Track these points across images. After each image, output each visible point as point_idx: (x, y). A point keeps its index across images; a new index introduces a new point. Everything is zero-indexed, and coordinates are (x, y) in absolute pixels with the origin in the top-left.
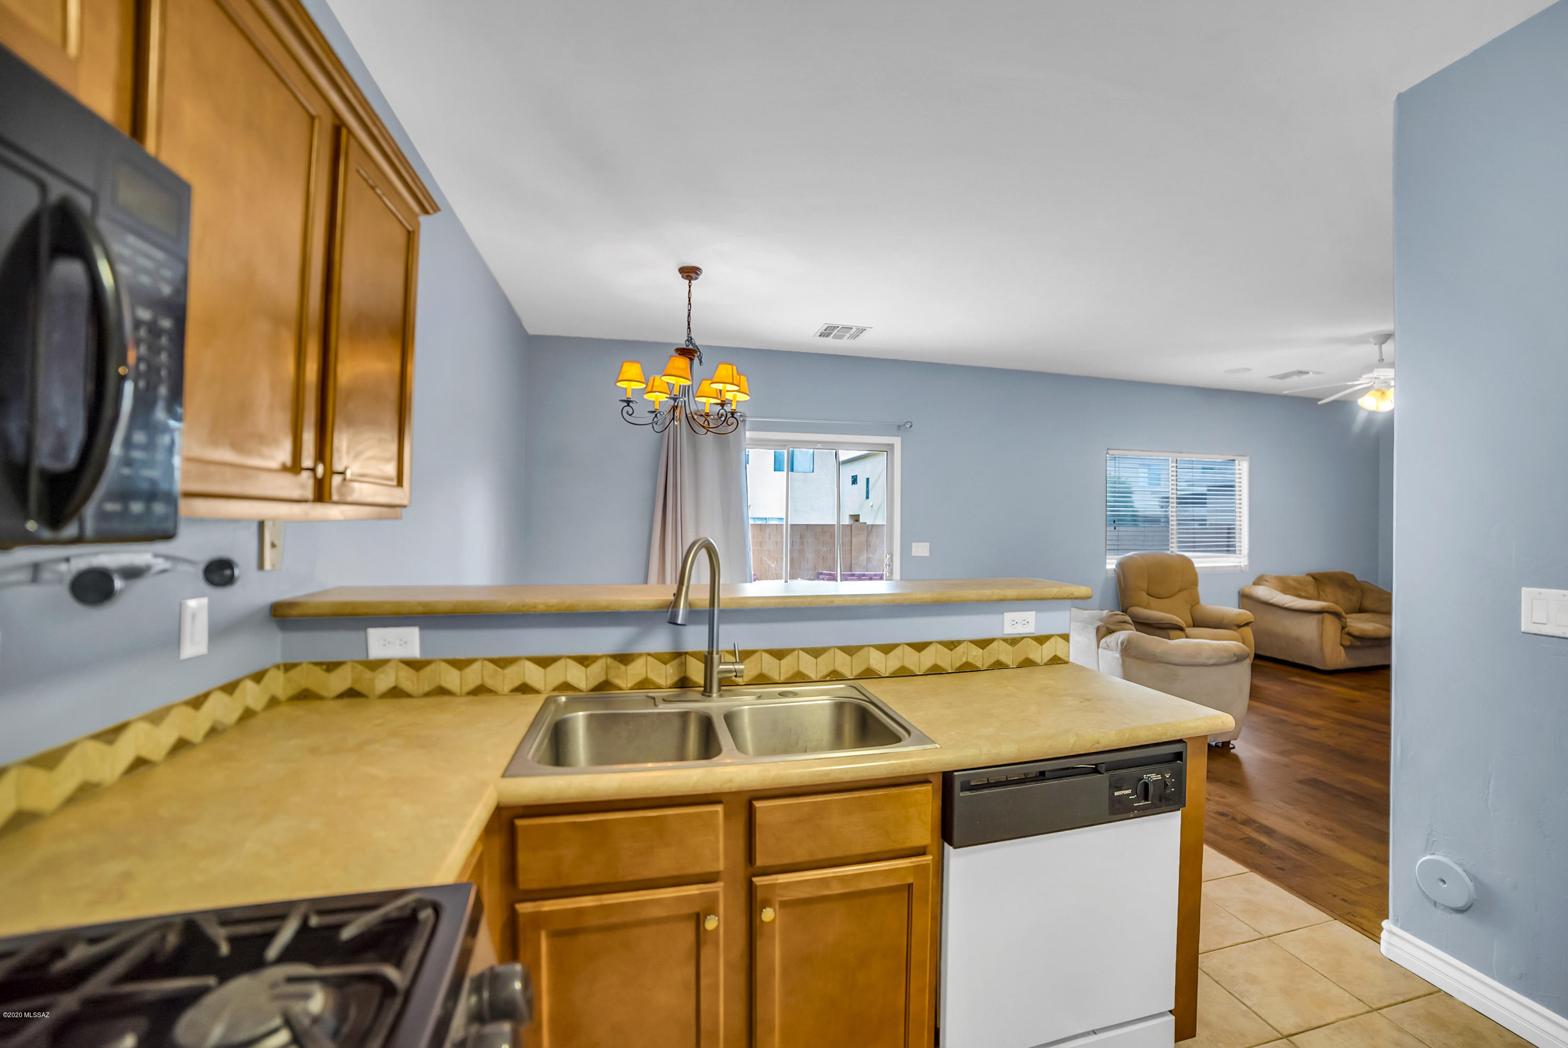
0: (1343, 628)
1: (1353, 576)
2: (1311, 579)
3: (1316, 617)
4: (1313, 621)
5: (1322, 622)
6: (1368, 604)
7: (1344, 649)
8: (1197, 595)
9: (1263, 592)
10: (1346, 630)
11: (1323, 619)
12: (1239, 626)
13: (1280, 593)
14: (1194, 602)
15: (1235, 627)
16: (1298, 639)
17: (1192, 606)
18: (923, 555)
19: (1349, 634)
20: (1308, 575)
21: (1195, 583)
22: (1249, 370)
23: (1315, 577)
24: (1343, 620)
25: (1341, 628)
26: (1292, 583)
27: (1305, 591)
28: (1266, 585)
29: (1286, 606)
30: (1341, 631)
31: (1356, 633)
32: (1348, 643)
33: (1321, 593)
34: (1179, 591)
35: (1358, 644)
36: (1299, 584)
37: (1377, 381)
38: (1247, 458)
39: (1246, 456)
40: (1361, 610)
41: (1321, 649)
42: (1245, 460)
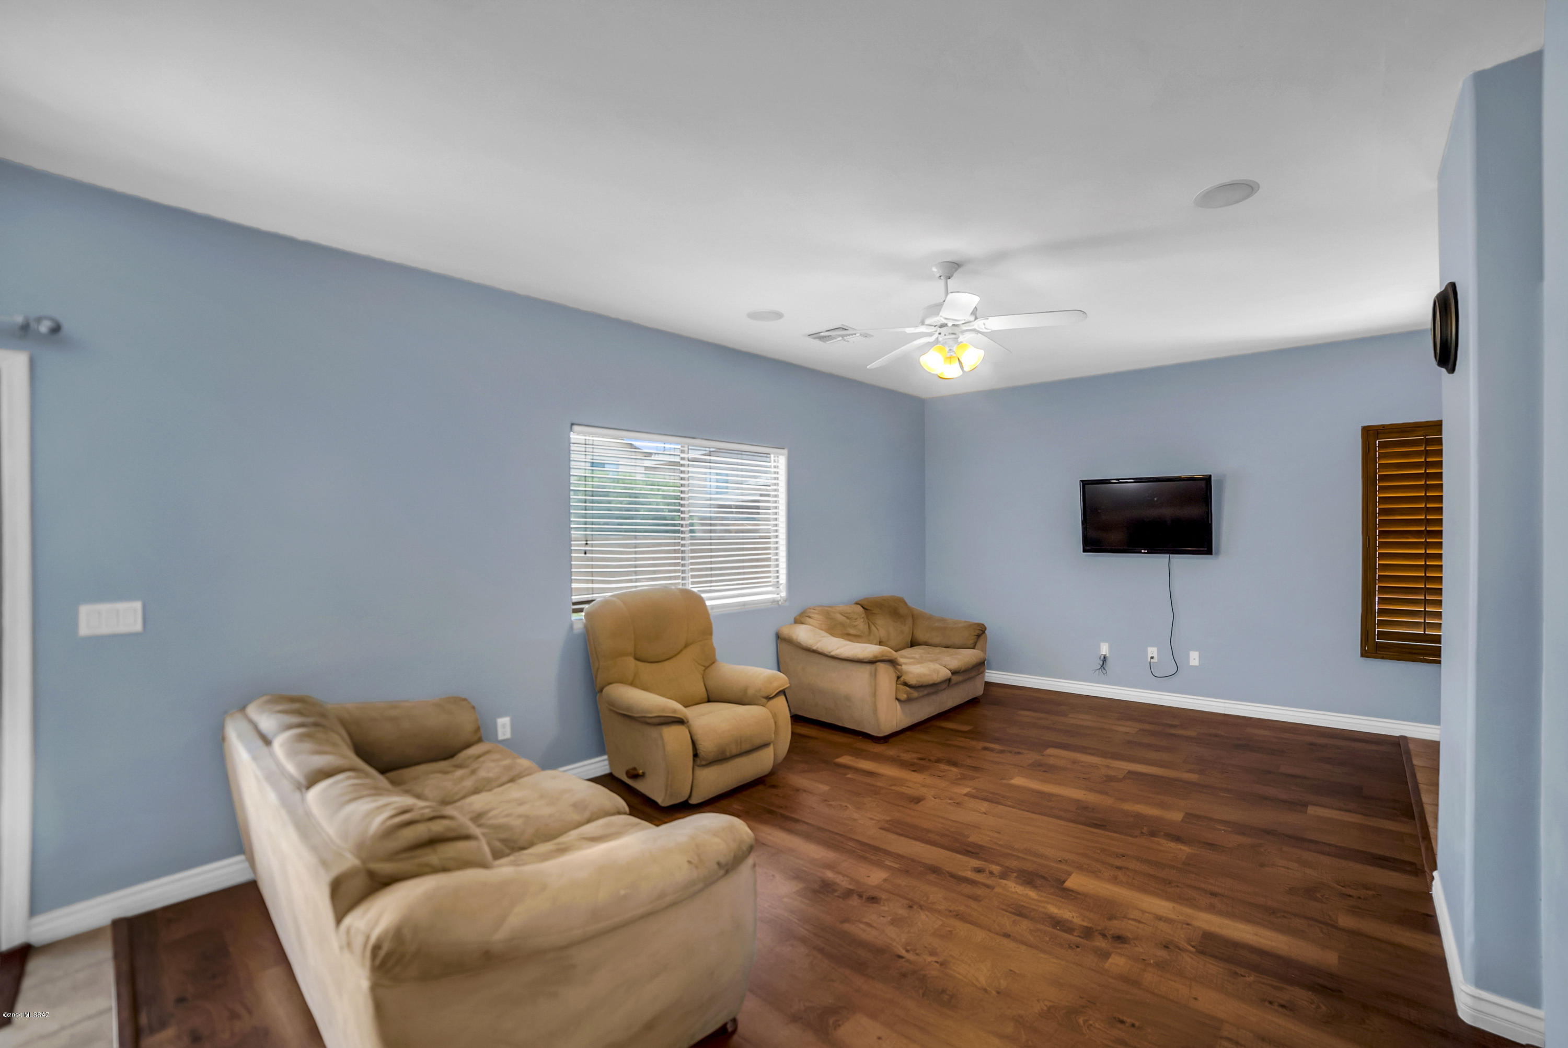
0: (898, 678)
1: (902, 601)
2: (861, 609)
3: (868, 667)
4: (864, 672)
5: (874, 675)
6: (921, 635)
7: (899, 703)
8: (713, 649)
9: (804, 634)
10: (902, 679)
11: (876, 670)
12: (769, 698)
13: (825, 634)
14: (708, 662)
15: (765, 700)
16: (847, 698)
17: (707, 668)
18: (122, 629)
19: (906, 684)
20: (857, 603)
21: (707, 631)
22: (778, 315)
23: (865, 607)
24: (899, 667)
25: (896, 679)
26: (839, 617)
27: (855, 626)
28: (809, 624)
29: (833, 654)
30: (897, 681)
31: (913, 681)
32: (903, 696)
33: (873, 628)
34: (686, 646)
35: (915, 694)
36: (847, 618)
37: (943, 330)
38: (785, 451)
39: (784, 449)
40: (913, 644)
41: (875, 711)
42: (782, 454)
